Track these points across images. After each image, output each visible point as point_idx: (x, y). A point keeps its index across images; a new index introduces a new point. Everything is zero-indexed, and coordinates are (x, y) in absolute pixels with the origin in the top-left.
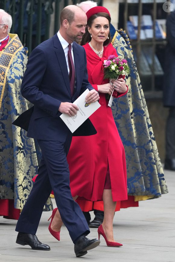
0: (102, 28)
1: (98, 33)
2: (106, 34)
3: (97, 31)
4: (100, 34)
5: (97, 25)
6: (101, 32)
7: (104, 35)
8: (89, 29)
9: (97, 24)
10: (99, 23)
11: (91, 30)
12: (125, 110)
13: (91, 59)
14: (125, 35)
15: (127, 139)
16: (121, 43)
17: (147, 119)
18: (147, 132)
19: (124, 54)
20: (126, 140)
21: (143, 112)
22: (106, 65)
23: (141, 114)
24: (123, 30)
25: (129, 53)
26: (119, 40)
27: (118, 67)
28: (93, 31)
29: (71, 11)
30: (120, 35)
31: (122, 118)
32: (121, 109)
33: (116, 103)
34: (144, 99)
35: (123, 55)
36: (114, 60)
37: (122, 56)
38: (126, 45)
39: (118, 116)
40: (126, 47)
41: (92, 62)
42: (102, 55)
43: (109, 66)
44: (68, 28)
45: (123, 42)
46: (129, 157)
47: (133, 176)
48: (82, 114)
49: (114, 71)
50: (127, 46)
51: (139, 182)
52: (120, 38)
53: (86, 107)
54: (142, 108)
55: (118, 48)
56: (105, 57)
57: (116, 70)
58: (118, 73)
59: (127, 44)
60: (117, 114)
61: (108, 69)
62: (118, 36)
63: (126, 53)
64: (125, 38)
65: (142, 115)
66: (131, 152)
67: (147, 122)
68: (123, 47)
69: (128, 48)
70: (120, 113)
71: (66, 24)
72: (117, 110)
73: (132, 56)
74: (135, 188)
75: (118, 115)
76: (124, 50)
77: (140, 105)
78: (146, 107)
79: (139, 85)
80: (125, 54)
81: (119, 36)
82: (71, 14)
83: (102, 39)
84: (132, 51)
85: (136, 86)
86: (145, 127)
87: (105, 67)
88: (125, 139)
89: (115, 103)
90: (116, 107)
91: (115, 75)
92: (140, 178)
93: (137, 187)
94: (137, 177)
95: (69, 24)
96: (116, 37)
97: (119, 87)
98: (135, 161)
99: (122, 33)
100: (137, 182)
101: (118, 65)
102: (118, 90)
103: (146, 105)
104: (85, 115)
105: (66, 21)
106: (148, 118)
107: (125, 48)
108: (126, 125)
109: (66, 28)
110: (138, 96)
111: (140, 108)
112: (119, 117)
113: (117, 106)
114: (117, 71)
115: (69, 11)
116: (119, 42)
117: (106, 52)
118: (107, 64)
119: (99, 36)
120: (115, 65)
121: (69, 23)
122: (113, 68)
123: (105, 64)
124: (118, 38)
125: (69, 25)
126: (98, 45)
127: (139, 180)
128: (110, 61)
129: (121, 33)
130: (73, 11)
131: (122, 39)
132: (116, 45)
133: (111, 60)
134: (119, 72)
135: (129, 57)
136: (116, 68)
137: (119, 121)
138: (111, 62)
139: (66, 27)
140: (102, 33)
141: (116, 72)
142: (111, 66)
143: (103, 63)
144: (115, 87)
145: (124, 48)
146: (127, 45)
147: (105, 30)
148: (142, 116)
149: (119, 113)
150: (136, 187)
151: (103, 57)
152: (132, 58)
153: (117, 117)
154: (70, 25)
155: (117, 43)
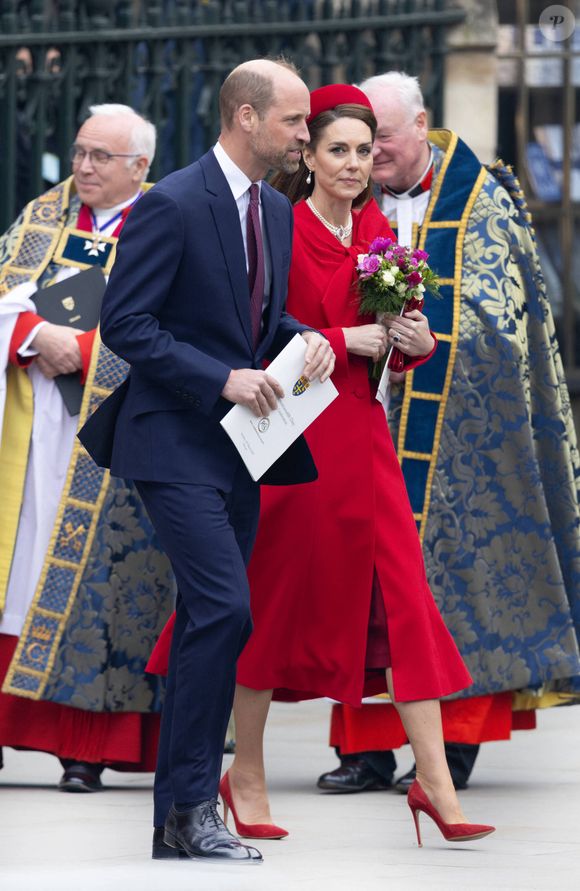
0: (353, 152)
1: (340, 171)
2: (362, 172)
3: (336, 162)
4: (346, 174)
5: (337, 143)
6: (348, 166)
7: (357, 175)
8: (308, 156)
9: (337, 141)
10: (342, 139)
11: (313, 159)
12: (513, 419)
13: (315, 250)
14: (507, 178)
15: (520, 512)
16: (499, 207)
17: (572, 448)
18: (571, 491)
19: (507, 240)
20: (518, 515)
21: (562, 427)
22: (365, 272)
23: (556, 433)
24: (502, 165)
25: (524, 237)
26: (491, 196)
27: (403, 275)
28: (321, 164)
29: (258, 76)
30: (494, 181)
31: (504, 444)
32: (502, 417)
33: (486, 398)
34: (564, 386)
35: (506, 244)
36: (389, 254)
37: (502, 246)
38: (513, 211)
39: (491, 439)
40: (514, 218)
41: (322, 261)
42: (349, 239)
43: (376, 274)
44: (254, 133)
45: (505, 203)
46: (528, 566)
47: (542, 626)
48: (284, 420)
49: (392, 289)
50: (517, 215)
51: (562, 647)
52: (494, 189)
53: (296, 395)
54: (557, 413)
55: (489, 220)
56: (361, 244)
57: (398, 284)
58: (404, 295)
59: (517, 207)
60: (488, 431)
61: (373, 284)
62: (487, 183)
63: (513, 236)
64: (510, 189)
65: (560, 437)
66: (535, 551)
67: (572, 460)
68: (506, 217)
69: (519, 221)
70: (499, 430)
71: (249, 119)
72: (490, 420)
73: (533, 246)
74: (550, 665)
75: (490, 436)
76: (510, 229)
77: (552, 404)
78: (570, 411)
79: (552, 341)
80: (512, 241)
81: (491, 182)
82: (261, 84)
83: (350, 186)
84: (533, 230)
85: (544, 343)
86: (567, 475)
87: (362, 276)
88: (515, 511)
89: (483, 396)
90: (486, 411)
91: (396, 302)
92: (564, 633)
93: (557, 663)
94: (554, 630)
95: (257, 116)
96: (484, 186)
97: (409, 338)
98: (550, 580)
99: (502, 172)
100: (557, 646)
101: (403, 267)
102: (407, 347)
103: (569, 405)
104: (293, 423)
105: (248, 108)
106: (575, 446)
107: (511, 223)
108: (518, 466)
109: (250, 133)
110: (547, 374)
111: (554, 413)
112: (497, 442)
113: (487, 406)
114: (402, 287)
115: (253, 76)
116: (492, 204)
117: (360, 227)
118: (368, 266)
119: (340, 180)
120: (395, 269)
121: (259, 114)
122: (389, 277)
123: (362, 268)
124: (490, 190)
125: (257, 121)
126: (336, 208)
127: (563, 639)
128: (378, 256)
129: (499, 174)
130: (265, 75)
131: (501, 193)
132: (483, 212)
133: (380, 254)
134: (406, 292)
135: (523, 251)
136: (396, 278)
137: (496, 455)
138: (380, 259)
139: (249, 129)
140: (352, 170)
141: (397, 293)
142: (382, 274)
143: (357, 264)
144: (396, 339)
145: (507, 222)
146: (517, 211)
147: (361, 162)
148: (556, 439)
149: (496, 428)
150: (553, 661)
151: (353, 244)
152: (531, 255)
153: (488, 442)
154: (261, 118)
155: (484, 207)
